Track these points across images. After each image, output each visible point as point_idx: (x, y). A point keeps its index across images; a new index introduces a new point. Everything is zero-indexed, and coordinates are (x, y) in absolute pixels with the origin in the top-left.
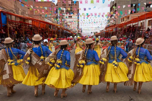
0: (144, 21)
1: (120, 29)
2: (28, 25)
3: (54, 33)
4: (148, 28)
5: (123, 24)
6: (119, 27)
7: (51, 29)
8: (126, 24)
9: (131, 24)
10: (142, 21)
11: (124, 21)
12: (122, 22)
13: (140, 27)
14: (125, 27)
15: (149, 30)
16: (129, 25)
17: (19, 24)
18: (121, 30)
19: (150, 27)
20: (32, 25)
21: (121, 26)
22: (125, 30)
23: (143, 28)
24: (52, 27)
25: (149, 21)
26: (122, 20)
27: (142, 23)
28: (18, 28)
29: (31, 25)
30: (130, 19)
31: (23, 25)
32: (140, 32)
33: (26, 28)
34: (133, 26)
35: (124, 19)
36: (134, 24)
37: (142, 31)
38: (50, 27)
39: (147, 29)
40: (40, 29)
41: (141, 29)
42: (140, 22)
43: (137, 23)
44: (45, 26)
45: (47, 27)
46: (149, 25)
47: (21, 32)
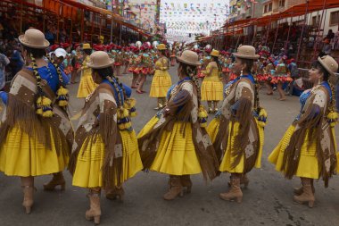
0: (321, 12)
1: (260, 29)
2: (32, 9)
3: (97, 31)
4: (330, 31)
5: (267, 17)
6: (259, 25)
7: (88, 20)
8: (276, 18)
9: (289, 19)
10: (315, 14)
11: (270, 9)
12: (265, 12)
13: (311, 28)
14: (273, 25)
16: (284, 21)
17: (11, 5)
18: (263, 32)
19: (335, 29)
20: (43, 9)
21: (263, 22)
22: (272, 34)
23: (316, 31)
24: (91, 16)
25: (333, 13)
26: (266, 7)
27: (314, 18)
28: (6, 14)
29: (39, 8)
30: (286, 7)
31: (19, 9)
32: (311, 38)
33: (27, 16)
35: (271, 5)
36: (295, 19)
37: (315, 36)
38: (87, 16)
39: (326, 33)
40: (62, 21)
41: (313, 33)
42: (310, 16)
43: (302, 17)
44: (74, 13)
45: (79, 16)
46: (332, 23)
47: (14, 26)
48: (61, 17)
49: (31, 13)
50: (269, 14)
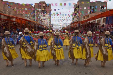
0: (100, 19)
1: (82, 24)
2: (12, 22)
3: (32, 27)
4: (103, 24)
5: (84, 21)
6: (81, 23)
7: (29, 24)
8: (86, 21)
9: (90, 21)
10: (98, 19)
11: (84, 18)
13: (97, 24)
14: (86, 23)
15: (103, 26)
16: (89, 22)
17: (6, 21)
18: (83, 25)
19: (105, 24)
20: (16, 22)
21: (83, 22)
22: (85, 26)
23: (99, 24)
25: (103, 19)
26: (83, 18)
28: (5, 24)
29: (15, 22)
30: (89, 18)
31: (9, 22)
32: (97, 27)
33: (11, 24)
34: (92, 23)
35: (85, 17)
36: (92, 21)
37: (98, 26)
38: (29, 23)
40: (21, 25)
41: (98, 25)
43: (94, 21)
45: (26, 23)
46: (103, 22)
48: (21, 24)
49: (12, 23)
50: (84, 20)
